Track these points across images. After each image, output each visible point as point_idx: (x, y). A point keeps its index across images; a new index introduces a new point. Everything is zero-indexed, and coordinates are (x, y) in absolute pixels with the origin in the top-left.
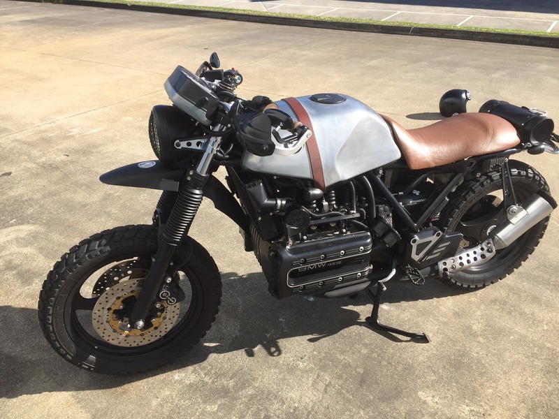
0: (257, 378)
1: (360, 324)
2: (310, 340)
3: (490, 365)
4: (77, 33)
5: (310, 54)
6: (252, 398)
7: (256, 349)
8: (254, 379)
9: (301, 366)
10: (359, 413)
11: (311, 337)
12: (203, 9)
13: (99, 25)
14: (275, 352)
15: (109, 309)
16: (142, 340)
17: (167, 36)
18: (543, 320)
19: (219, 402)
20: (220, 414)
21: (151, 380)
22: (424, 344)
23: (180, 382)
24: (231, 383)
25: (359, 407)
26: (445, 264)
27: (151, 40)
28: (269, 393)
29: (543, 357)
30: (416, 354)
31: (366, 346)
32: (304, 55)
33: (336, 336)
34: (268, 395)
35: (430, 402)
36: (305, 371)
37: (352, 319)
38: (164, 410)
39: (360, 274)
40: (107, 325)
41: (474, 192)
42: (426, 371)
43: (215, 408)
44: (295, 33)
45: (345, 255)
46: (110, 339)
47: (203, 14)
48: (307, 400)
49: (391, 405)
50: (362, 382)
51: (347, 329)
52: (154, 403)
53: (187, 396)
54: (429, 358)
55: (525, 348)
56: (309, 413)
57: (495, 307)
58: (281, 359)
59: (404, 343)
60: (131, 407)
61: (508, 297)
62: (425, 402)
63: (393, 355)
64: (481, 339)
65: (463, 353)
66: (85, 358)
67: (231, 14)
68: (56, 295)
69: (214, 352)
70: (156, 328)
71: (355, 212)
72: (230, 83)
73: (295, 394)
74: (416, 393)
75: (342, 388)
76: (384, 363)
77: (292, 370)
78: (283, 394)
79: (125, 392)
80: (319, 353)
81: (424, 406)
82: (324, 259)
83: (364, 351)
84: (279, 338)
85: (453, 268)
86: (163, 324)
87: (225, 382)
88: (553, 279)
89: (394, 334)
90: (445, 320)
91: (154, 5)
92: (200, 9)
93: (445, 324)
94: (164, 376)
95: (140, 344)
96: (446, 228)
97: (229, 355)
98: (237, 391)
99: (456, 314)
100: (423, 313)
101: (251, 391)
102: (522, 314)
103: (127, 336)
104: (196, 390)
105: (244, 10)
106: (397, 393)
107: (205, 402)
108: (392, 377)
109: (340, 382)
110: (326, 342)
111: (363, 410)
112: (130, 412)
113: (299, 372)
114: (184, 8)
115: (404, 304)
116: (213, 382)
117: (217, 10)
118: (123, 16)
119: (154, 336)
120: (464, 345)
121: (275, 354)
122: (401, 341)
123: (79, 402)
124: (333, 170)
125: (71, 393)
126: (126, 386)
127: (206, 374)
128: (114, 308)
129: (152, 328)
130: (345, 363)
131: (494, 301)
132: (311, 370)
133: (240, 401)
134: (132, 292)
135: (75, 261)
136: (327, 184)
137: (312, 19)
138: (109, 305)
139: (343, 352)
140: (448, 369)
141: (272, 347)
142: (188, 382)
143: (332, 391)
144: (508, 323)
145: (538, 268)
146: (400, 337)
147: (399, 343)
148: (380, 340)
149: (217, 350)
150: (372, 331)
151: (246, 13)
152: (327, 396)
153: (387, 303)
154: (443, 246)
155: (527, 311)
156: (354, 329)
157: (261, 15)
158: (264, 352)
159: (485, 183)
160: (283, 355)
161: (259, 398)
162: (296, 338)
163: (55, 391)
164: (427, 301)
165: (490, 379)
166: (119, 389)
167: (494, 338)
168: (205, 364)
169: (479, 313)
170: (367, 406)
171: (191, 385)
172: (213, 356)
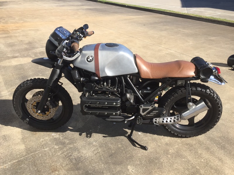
0: (77, 143)
1: (125, 136)
2: (104, 136)
3: (165, 166)
4: (102, 15)
5: (186, 31)
6: (71, 148)
7: (83, 134)
8: (76, 143)
9: (94, 144)
10: (102, 165)
11: (105, 135)
12: (153, 9)
13: (111, 13)
14: (89, 136)
15: (32, 104)
16: (43, 118)
17: (133, 19)
18: (204, 158)
19: (59, 146)
20: (57, 150)
21: (45, 133)
22: (144, 151)
23: (53, 136)
24: (68, 142)
25: (103, 163)
26: (156, 120)
27: (126, 20)
28: (77, 148)
29: (191, 171)
30: (139, 153)
31: (121, 144)
32: (184, 31)
33: (113, 138)
34: (76, 149)
35: (130, 171)
36: (94, 146)
37: (124, 134)
38: (42, 143)
39: (114, 114)
40: (31, 110)
41: (177, 94)
42: (138, 160)
43: (57, 147)
44: (187, 22)
45: (107, 104)
46: (32, 114)
47: (153, 11)
48: (88, 155)
49: (115, 166)
50: (111, 155)
51: (119, 137)
52: (41, 140)
53: (52, 141)
54: (142, 156)
55: (186, 165)
56: (85, 159)
57: (186, 146)
58: (89, 140)
59: (137, 148)
60: (34, 139)
61: (195, 144)
62: (128, 170)
63: (129, 150)
64: (169, 156)
65: (157, 159)
66: (25, 119)
67: (164, 12)
68: (16, 95)
69: (69, 130)
70: (47, 115)
71: (116, 89)
72: (75, 35)
73: (84, 152)
74: (127, 166)
75: (102, 155)
76: (124, 152)
77: (90, 144)
78: (81, 151)
79: (35, 134)
80: (103, 141)
81: (127, 171)
82: (99, 104)
83: (120, 146)
84: (94, 133)
85: (159, 122)
86: (50, 115)
87: (66, 141)
88: (223, 143)
89: (135, 144)
90: (160, 145)
91: (136, 6)
92: (152, 9)
93: (159, 146)
94: (50, 133)
95: (42, 119)
96: (164, 106)
97: (73, 133)
98: (67, 144)
99: (167, 144)
100: (153, 140)
101: (71, 146)
102: (196, 152)
103: (38, 115)
104: (56, 140)
105: (170, 11)
106: (120, 163)
107: (55, 145)
108: (123, 157)
109: (103, 153)
110: (109, 139)
111: (104, 164)
112: (33, 140)
113: (92, 145)
114: (146, 8)
115: (148, 134)
116: (62, 140)
117: (159, 10)
118: (122, 10)
119: (47, 118)
120: (160, 156)
121: (88, 137)
122: (136, 146)
123: (22, 133)
124: (104, 71)
125: (21, 129)
126: (37, 132)
127: (62, 136)
128: (33, 104)
129: (46, 115)
130: (110, 148)
131: (187, 144)
132: (96, 146)
133: (66, 148)
134: (39, 100)
135: (22, 85)
136: (101, 76)
137: (198, 16)
138: (32, 103)
139: (111, 144)
140: (147, 162)
141: (89, 135)
142: (55, 137)
143: (98, 155)
144: (186, 154)
145: (220, 137)
146: (137, 145)
147: (135, 147)
148: (129, 144)
149: (71, 130)
150: (128, 140)
151: (170, 12)
152: (95, 156)
153: (142, 132)
154: (155, 112)
155: (199, 152)
156: (123, 137)
157: (176, 13)
158: (85, 135)
159: (183, 91)
160: (91, 138)
161: (73, 149)
162: (99, 134)
163: (18, 127)
164: (158, 136)
165: (161, 171)
166: (35, 133)
167: (175, 157)
168: (64, 133)
169: (177, 146)
170: (106, 164)
171: (55, 138)
172: (68, 131)
